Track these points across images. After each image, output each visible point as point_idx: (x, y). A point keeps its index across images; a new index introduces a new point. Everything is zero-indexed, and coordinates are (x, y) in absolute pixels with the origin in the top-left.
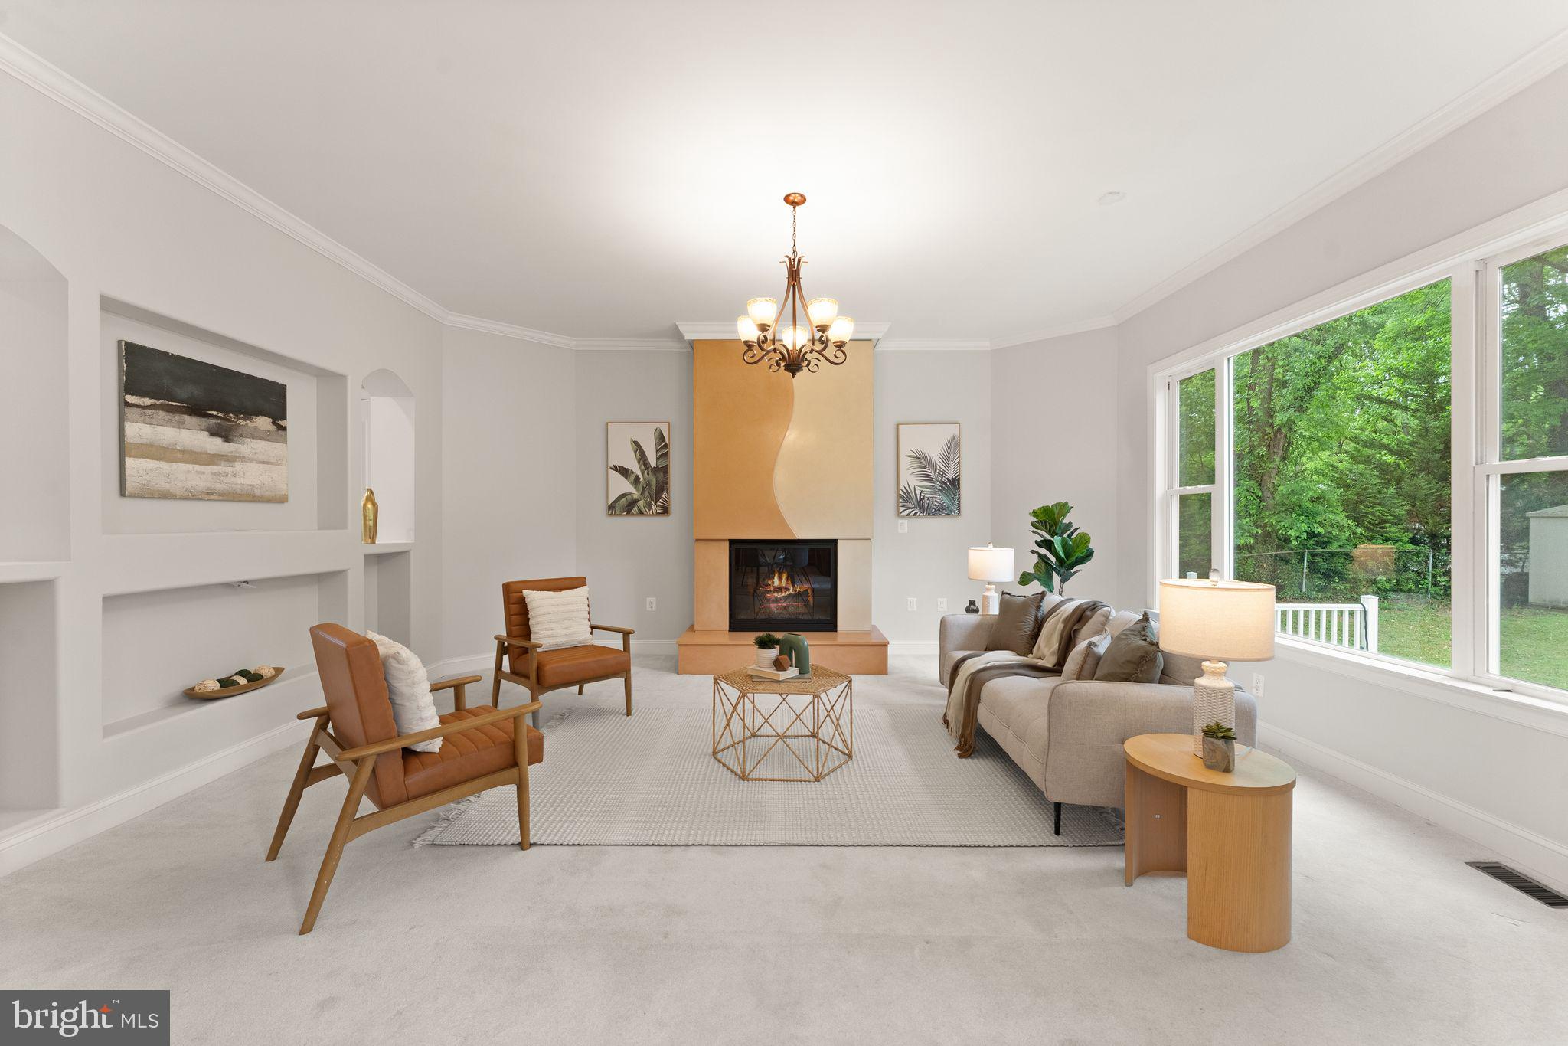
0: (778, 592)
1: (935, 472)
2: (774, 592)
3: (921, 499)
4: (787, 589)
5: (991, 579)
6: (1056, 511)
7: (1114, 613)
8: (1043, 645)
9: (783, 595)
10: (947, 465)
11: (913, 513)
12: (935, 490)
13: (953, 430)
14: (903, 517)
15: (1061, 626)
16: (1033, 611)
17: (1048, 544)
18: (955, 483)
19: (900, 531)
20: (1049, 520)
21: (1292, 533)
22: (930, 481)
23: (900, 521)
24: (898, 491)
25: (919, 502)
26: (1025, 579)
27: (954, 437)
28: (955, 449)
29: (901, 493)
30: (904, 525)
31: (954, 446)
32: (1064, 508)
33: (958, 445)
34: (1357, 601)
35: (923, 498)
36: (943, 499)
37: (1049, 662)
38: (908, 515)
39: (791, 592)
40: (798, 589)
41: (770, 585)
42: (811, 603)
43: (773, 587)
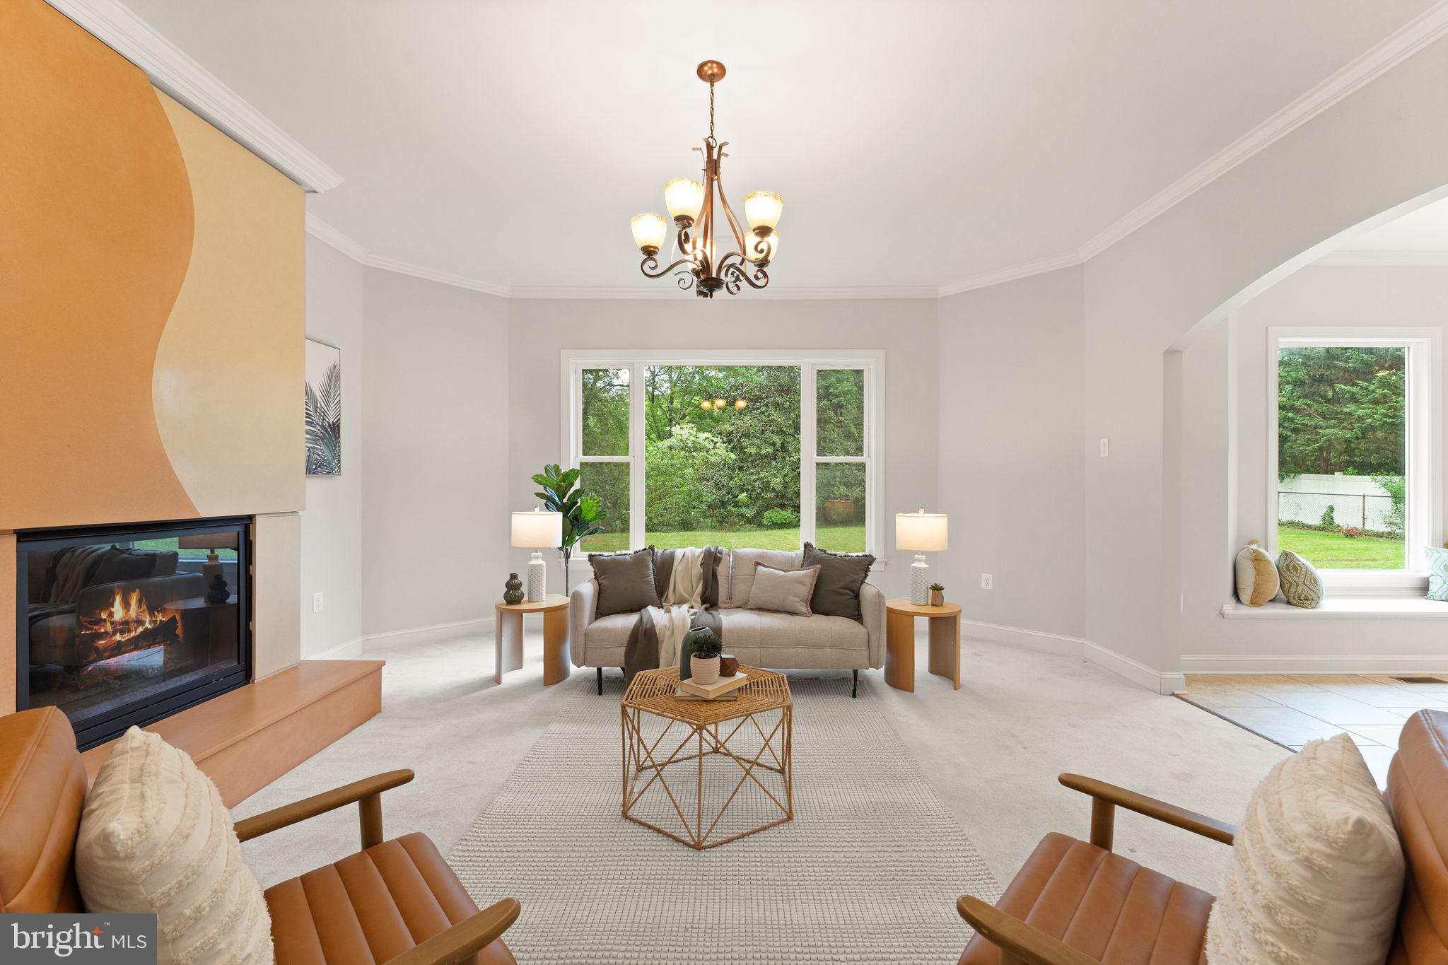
0: (122, 632)
1: (316, 412)
2: (114, 633)
4: (139, 622)
9: (133, 634)
10: (328, 404)
12: (316, 438)
13: (333, 356)
16: (651, 565)
18: (335, 429)
22: (312, 425)
27: (335, 366)
28: (336, 382)
31: (334, 377)
33: (338, 377)
36: (323, 451)
39: (148, 625)
40: (160, 618)
41: (105, 620)
42: (181, 636)
43: (112, 623)
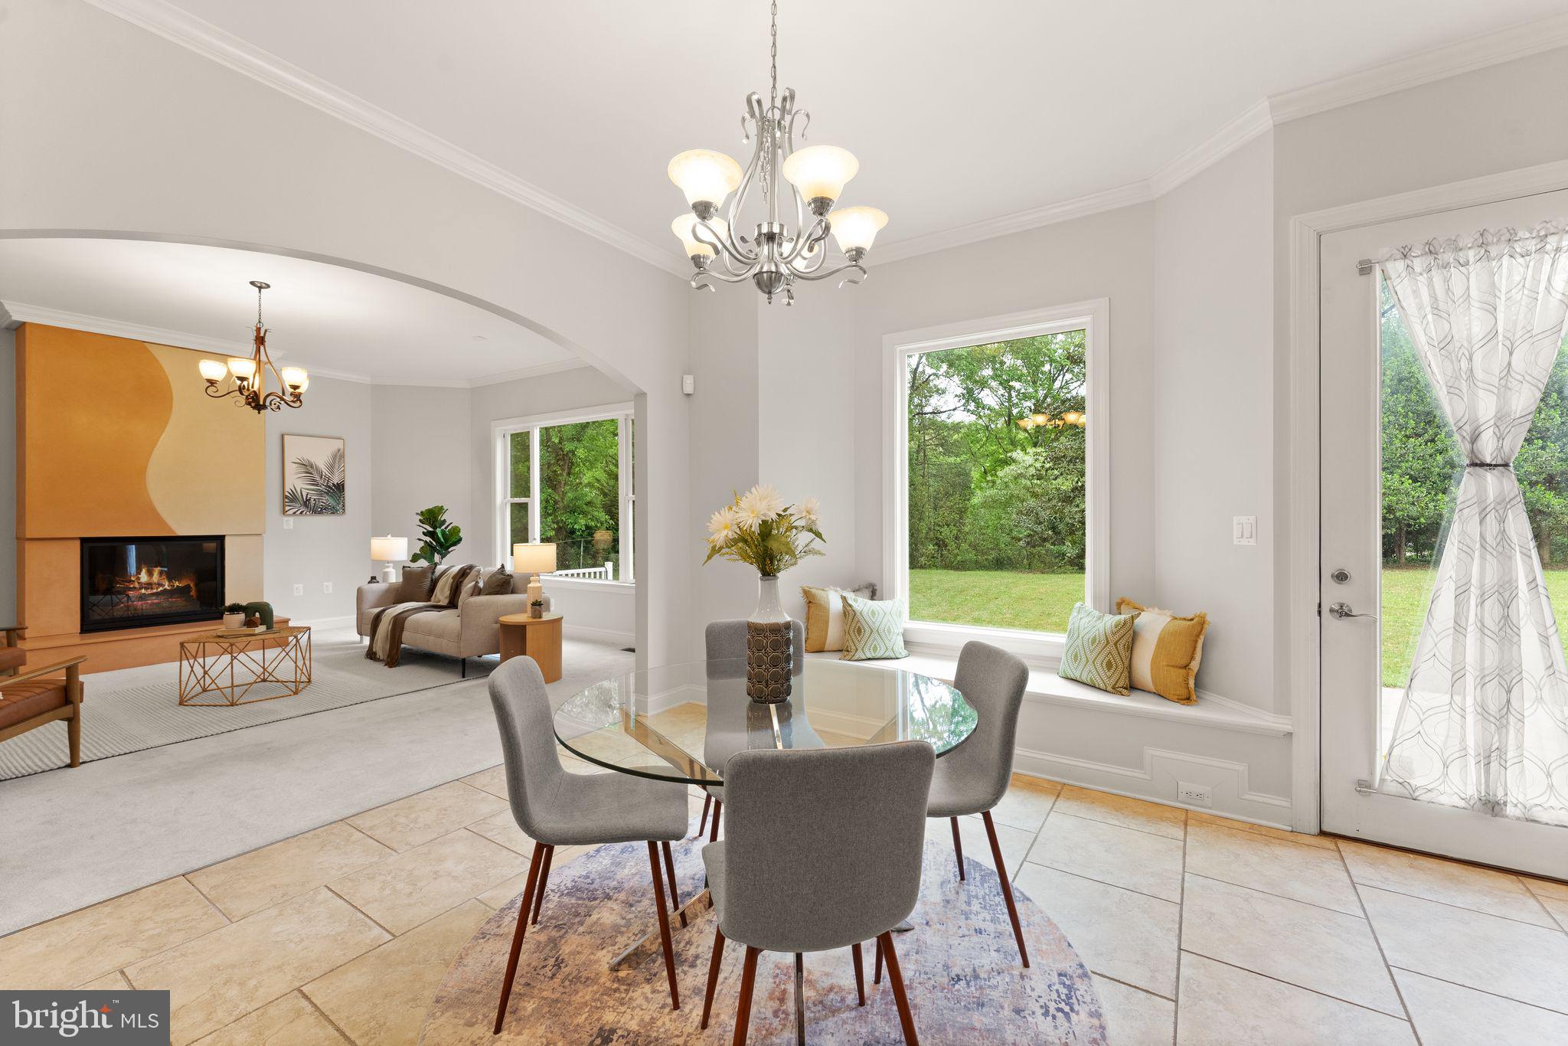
0: (146, 589)
1: (321, 477)
2: (140, 589)
3: (307, 500)
4: (160, 585)
5: (389, 559)
6: (436, 511)
7: (482, 570)
8: (438, 594)
9: (155, 591)
10: (332, 473)
11: (299, 511)
12: (321, 493)
13: (339, 444)
14: (289, 515)
15: (451, 580)
16: (430, 575)
17: (432, 534)
18: (340, 488)
19: (285, 527)
20: (431, 517)
21: (576, 527)
22: (317, 485)
23: (286, 518)
24: (284, 492)
25: (305, 503)
26: (415, 558)
27: (339, 450)
28: (340, 459)
29: (287, 494)
30: (290, 522)
31: (339, 457)
32: (440, 510)
33: (342, 456)
34: (603, 566)
35: (310, 499)
36: (327, 500)
37: (444, 602)
38: (294, 513)
39: (166, 587)
40: (177, 584)
41: (134, 581)
42: (195, 596)
43: (139, 583)
